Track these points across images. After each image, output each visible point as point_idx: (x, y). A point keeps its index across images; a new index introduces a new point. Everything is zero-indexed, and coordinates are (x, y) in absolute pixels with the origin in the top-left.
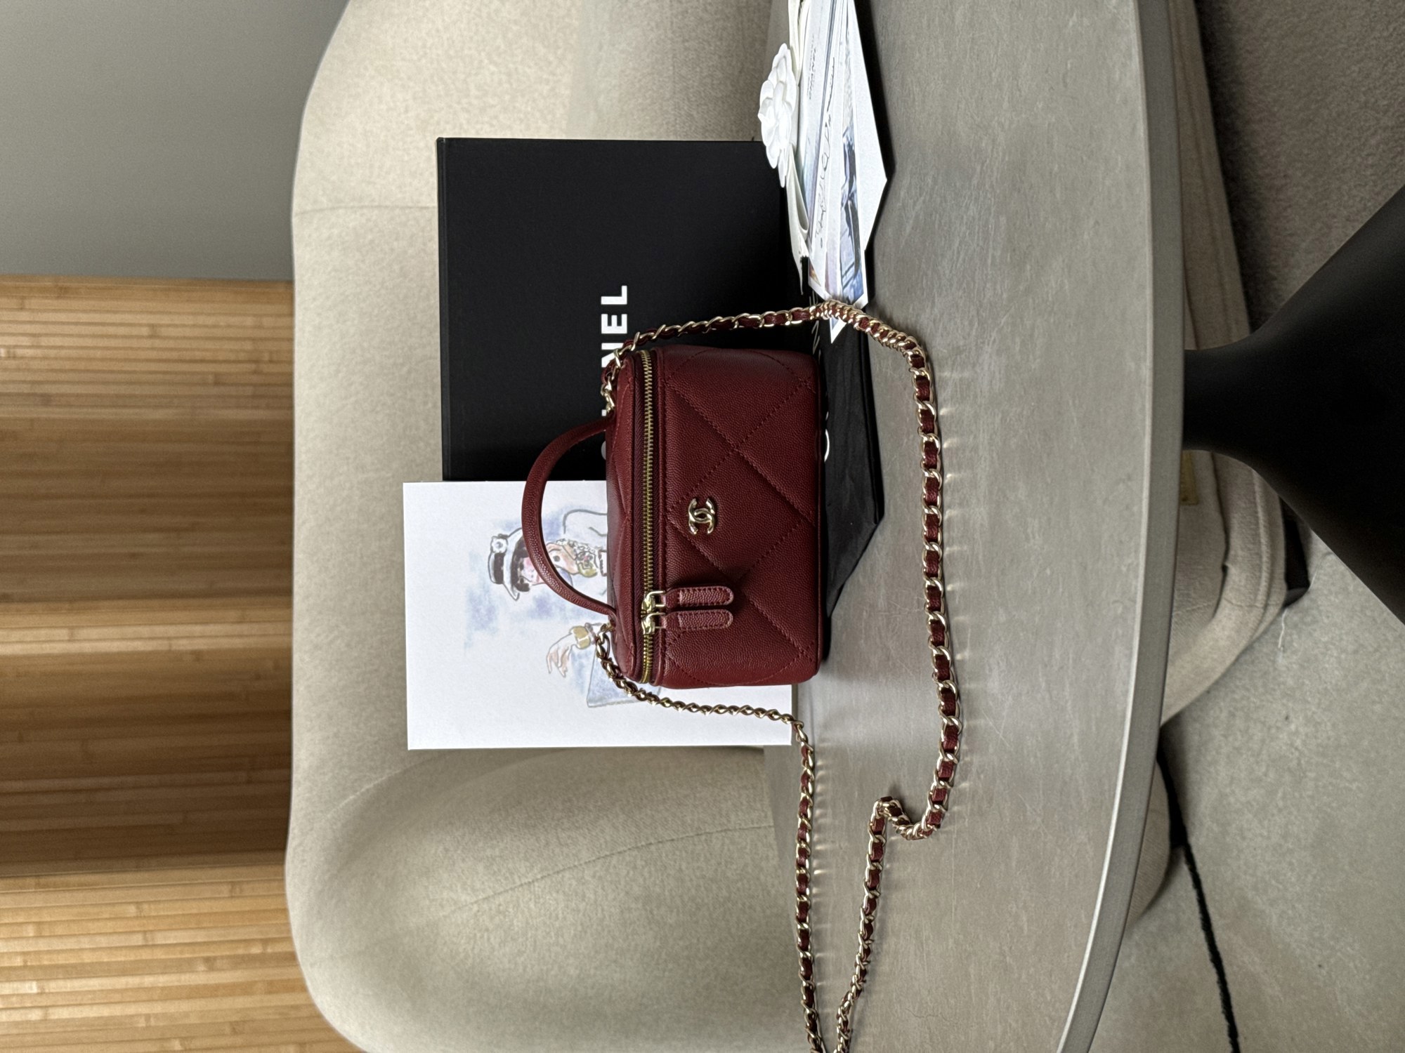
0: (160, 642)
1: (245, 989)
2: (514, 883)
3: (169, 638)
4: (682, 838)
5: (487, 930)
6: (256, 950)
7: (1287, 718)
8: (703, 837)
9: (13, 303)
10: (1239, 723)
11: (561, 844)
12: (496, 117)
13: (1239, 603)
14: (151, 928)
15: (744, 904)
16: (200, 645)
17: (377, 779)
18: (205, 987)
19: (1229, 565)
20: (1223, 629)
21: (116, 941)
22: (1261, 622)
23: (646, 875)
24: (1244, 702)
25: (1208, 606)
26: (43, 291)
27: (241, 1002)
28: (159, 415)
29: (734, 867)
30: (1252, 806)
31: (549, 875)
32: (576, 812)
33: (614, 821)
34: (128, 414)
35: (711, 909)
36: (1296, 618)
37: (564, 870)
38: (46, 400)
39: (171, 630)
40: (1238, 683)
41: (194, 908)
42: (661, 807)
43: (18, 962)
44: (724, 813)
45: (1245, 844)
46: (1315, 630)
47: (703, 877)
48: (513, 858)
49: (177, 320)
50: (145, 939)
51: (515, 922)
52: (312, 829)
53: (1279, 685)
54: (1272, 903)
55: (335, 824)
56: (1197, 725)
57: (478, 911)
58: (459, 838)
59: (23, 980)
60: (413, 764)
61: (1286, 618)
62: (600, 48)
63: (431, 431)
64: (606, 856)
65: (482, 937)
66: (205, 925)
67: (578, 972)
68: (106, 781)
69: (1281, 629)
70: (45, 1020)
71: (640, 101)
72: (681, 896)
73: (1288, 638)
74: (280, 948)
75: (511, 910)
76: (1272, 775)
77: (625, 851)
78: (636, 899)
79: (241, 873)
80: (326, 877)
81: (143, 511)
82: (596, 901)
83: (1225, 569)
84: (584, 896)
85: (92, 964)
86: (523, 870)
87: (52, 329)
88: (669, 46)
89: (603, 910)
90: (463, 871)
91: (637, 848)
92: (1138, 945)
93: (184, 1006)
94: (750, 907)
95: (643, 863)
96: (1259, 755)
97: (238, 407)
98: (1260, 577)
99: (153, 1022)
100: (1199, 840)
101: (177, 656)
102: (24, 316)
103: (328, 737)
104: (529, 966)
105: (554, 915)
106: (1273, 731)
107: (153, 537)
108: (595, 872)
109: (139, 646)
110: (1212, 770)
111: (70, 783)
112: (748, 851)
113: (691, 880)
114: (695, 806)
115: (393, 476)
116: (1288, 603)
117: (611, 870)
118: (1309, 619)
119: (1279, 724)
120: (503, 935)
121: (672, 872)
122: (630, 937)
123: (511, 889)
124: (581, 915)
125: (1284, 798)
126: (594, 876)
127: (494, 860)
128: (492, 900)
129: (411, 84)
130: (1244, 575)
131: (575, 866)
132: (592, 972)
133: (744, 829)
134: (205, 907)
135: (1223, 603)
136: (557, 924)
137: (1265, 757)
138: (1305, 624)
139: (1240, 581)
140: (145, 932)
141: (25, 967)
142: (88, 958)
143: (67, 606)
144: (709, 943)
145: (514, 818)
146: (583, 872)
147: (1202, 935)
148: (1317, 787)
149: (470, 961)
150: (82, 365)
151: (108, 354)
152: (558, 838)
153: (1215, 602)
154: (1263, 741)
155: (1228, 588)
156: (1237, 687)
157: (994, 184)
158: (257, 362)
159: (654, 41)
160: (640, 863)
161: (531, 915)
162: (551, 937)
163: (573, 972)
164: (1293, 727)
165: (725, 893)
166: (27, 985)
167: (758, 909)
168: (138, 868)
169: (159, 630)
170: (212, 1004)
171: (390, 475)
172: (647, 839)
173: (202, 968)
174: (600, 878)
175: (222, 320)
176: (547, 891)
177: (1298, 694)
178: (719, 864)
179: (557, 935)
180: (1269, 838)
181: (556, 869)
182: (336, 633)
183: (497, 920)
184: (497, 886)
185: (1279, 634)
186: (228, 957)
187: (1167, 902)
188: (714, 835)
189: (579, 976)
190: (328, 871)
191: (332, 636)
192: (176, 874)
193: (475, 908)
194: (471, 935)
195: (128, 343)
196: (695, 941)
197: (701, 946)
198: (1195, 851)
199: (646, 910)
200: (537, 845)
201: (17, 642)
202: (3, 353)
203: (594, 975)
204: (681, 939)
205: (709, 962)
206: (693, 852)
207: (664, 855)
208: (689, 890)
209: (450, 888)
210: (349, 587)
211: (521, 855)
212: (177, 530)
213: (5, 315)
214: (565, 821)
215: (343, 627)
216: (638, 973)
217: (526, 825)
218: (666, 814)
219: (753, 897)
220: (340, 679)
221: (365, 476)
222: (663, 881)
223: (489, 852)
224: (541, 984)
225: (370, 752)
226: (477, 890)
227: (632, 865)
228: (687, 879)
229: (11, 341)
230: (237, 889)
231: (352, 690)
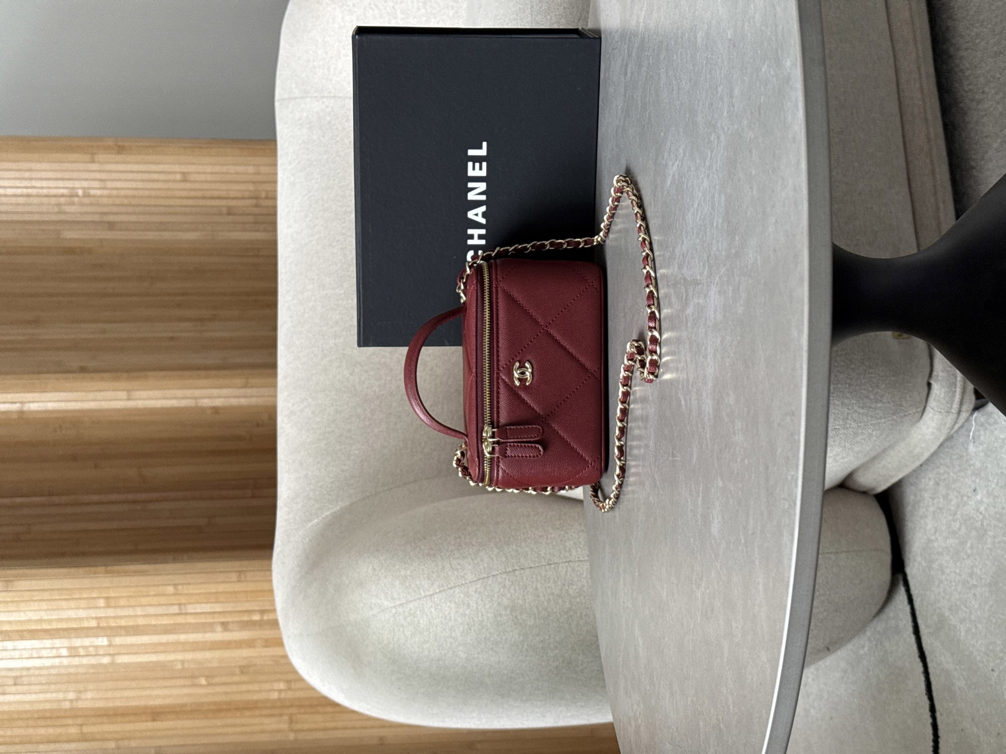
0: (189, 400)
1: (249, 644)
2: (420, 595)
3: (196, 398)
4: (538, 567)
5: (402, 626)
6: (256, 617)
7: (975, 490)
8: (553, 566)
9: (87, 157)
10: (942, 490)
11: (453, 569)
13: (939, 410)
14: (184, 602)
16: (218, 402)
17: (333, 509)
18: (222, 642)
19: (932, 382)
20: (928, 428)
21: (161, 610)
22: (955, 423)
23: (512, 591)
24: (946, 476)
25: (917, 412)
26: (107, 149)
27: (246, 653)
28: (192, 236)
29: (574, 587)
30: (949, 551)
31: (444, 590)
32: (464, 546)
33: (490, 553)
34: (167, 235)
35: (559, 616)
36: (982, 419)
37: (455, 587)
38: (111, 226)
39: (197, 392)
40: (942, 461)
41: (213, 588)
42: (524, 544)
43: (93, 624)
44: (567, 549)
45: (944, 577)
46: (996, 429)
47: (553, 594)
48: (420, 578)
49: (200, 168)
50: (180, 609)
51: (421, 621)
52: (289, 542)
53: (970, 466)
54: (962, 621)
55: (305, 539)
56: (913, 488)
57: (396, 613)
58: (383, 562)
59: (97, 636)
60: (358, 499)
61: (976, 417)
64: (485, 577)
65: (399, 630)
66: (220, 600)
67: (466, 655)
68: (155, 495)
69: (972, 425)
70: (113, 663)
72: (537, 607)
73: (977, 433)
74: (271, 616)
75: (418, 613)
76: (963, 530)
77: (497, 575)
78: (506, 608)
79: (245, 564)
80: (298, 576)
81: (179, 306)
82: (477, 609)
83: (929, 385)
84: (469, 605)
85: (144, 626)
86: (426, 586)
87: (115, 176)
89: (482, 615)
90: (385, 584)
91: (506, 572)
92: (869, 639)
93: (208, 655)
94: (586, 615)
95: (510, 583)
96: (955, 514)
97: (245, 230)
98: (955, 392)
99: (186, 666)
100: (912, 570)
101: (203, 410)
102: (94, 166)
103: (300, 478)
104: (432, 651)
105: (448, 617)
106: (965, 498)
107: (185, 325)
108: (476, 589)
109: (174, 403)
110: (923, 521)
111: (131, 497)
113: (544, 595)
114: (547, 544)
115: (345, 293)
116: (977, 408)
117: (488, 588)
118: (992, 421)
119: (970, 494)
120: (413, 630)
121: (531, 590)
122: (502, 633)
123: (418, 598)
124: (467, 618)
125: (971, 547)
126: (476, 592)
127: (406, 578)
128: (405, 606)
129: (356, 9)
130: (943, 390)
131: (462, 584)
132: (476, 656)
133: (581, 561)
134: (221, 588)
135: (928, 409)
136: (451, 624)
137: (958, 516)
138: (990, 424)
139: (940, 394)
140: (180, 604)
141: (98, 627)
142: (141, 622)
143: (125, 375)
144: (557, 638)
145: (420, 549)
146: (468, 588)
147: (913, 638)
148: (994, 543)
149: (391, 646)
150: (134, 202)
151: (153, 193)
152: (451, 564)
153: (922, 408)
154: (958, 506)
155: (931, 399)
156: (941, 464)
158: (257, 198)
160: (508, 583)
161: (432, 617)
162: (447, 632)
163: (463, 655)
164: (979, 497)
165: (568, 605)
166: (100, 639)
168: (175, 560)
169: (188, 392)
170: (227, 654)
171: (342, 292)
172: (513, 566)
173: (219, 628)
174: (480, 593)
175: (232, 169)
176: (443, 601)
177: (983, 475)
178: (564, 585)
179: (450, 630)
180: (960, 575)
181: (449, 586)
182: (305, 404)
183: (409, 619)
184: (408, 596)
185: (971, 430)
186: (238, 622)
187: (890, 611)
188: (561, 565)
189: (467, 658)
190: (299, 572)
191: (302, 406)
192: (200, 565)
193: (394, 611)
194: (391, 629)
195: (166, 186)
196: (547, 637)
197: (552, 641)
198: (909, 578)
199: (512, 616)
200: (437, 569)
201: (92, 400)
202: (80, 192)
203: (478, 658)
204: (538, 635)
205: (557, 651)
206: (545, 576)
207: (525, 578)
208: (543, 602)
209: (377, 596)
210: (314, 372)
211: (425, 576)
212: (201, 320)
213: (81, 166)
214: (456, 552)
215: (310, 400)
216: (508, 657)
217: (429, 555)
218: (527, 549)
219: (588, 608)
220: (308, 437)
221: (325, 292)
222: (524, 596)
223: (403, 573)
224: (441, 663)
225: (328, 490)
226: (395, 599)
227: (503, 584)
228: (541, 595)
229: (85, 184)
230: (243, 576)
231: (316, 445)
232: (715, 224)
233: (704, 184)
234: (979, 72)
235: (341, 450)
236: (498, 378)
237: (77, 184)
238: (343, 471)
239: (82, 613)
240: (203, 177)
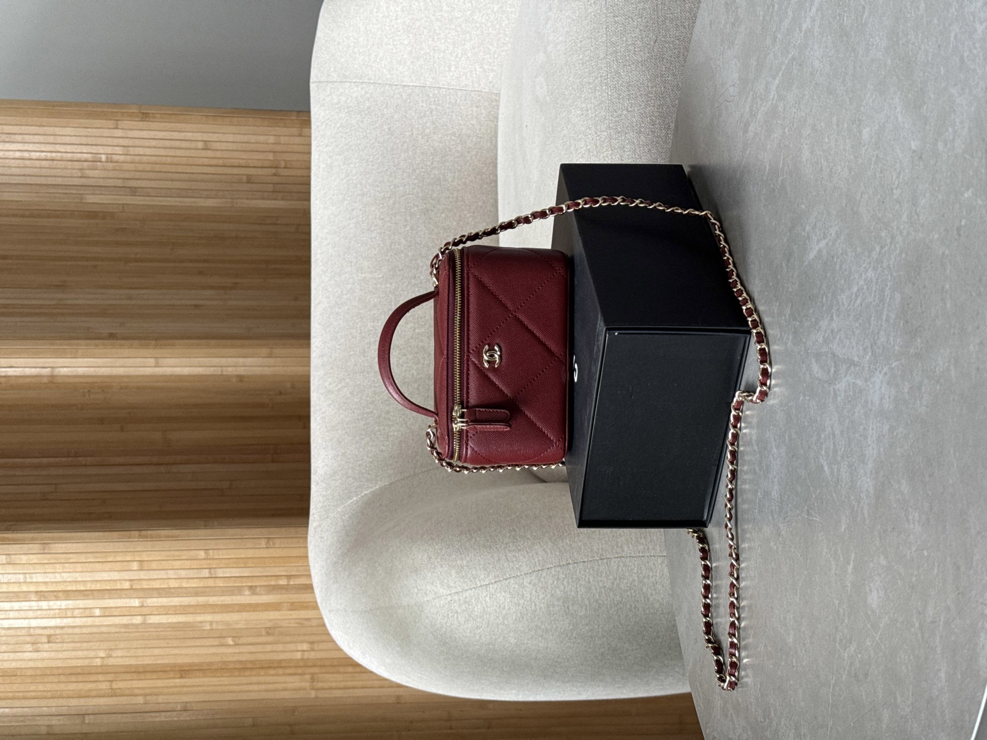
0: (215, 368)
1: (276, 607)
2: (476, 584)
3: (221, 367)
4: (591, 561)
5: (457, 612)
6: (283, 582)
8: (605, 561)
9: (111, 123)
11: (507, 559)
12: (460, 26)
14: (214, 566)
15: (631, 606)
16: (241, 371)
17: (372, 488)
18: (250, 605)
21: (191, 573)
23: (566, 584)
26: (131, 116)
27: (273, 615)
28: (211, 203)
29: (625, 581)
31: (500, 580)
32: (519, 539)
33: (545, 547)
34: (188, 202)
35: (609, 608)
37: (510, 578)
38: (134, 191)
39: (223, 361)
41: (243, 554)
42: (576, 539)
43: (127, 585)
44: (619, 545)
47: (605, 587)
48: (476, 568)
49: (222, 137)
50: (210, 573)
51: (476, 608)
52: (327, 517)
55: (344, 516)
57: (451, 600)
58: (439, 551)
59: (130, 597)
60: (397, 479)
62: (550, 9)
63: (410, 246)
64: (539, 570)
65: (453, 616)
66: (249, 565)
70: (143, 623)
71: (581, 57)
72: (589, 599)
74: (301, 581)
75: (473, 601)
77: (552, 568)
78: (559, 599)
79: (275, 532)
80: (339, 552)
81: (201, 273)
82: (531, 599)
84: (523, 595)
85: (175, 588)
86: (482, 577)
87: (138, 142)
88: (604, 19)
89: (535, 605)
90: (441, 573)
91: (560, 566)
93: (235, 617)
94: (635, 608)
95: (564, 576)
97: (263, 199)
99: (214, 626)
101: (228, 378)
102: (119, 133)
103: (338, 456)
104: (483, 636)
105: (502, 606)
107: (208, 293)
108: (531, 580)
109: (201, 371)
112: (635, 571)
113: (596, 588)
114: (600, 539)
115: (383, 277)
117: (542, 580)
120: (467, 616)
121: (583, 583)
122: (553, 622)
123: (474, 588)
124: (520, 607)
126: (530, 583)
127: (463, 568)
128: (461, 594)
131: (518, 576)
132: (526, 641)
133: (633, 557)
134: (250, 553)
136: (504, 612)
140: (210, 568)
141: (131, 589)
142: (173, 584)
143: (153, 342)
144: (606, 628)
145: (476, 540)
146: (523, 580)
149: (444, 630)
150: (157, 168)
151: (175, 160)
152: (506, 556)
157: (891, 267)
158: (276, 167)
159: (593, 14)
160: (561, 576)
161: (487, 606)
162: (500, 620)
163: (512, 640)
165: (618, 598)
166: (132, 600)
167: (641, 609)
168: (206, 527)
169: (216, 361)
170: (253, 616)
171: (380, 276)
172: (567, 560)
173: (247, 593)
174: (534, 584)
175: (253, 138)
176: (498, 591)
178: (615, 579)
179: (504, 618)
181: (505, 577)
182: (343, 384)
183: (463, 607)
184: (464, 585)
186: (264, 586)
188: (613, 560)
189: (516, 643)
190: (340, 548)
191: (340, 385)
192: (231, 531)
193: (449, 598)
194: (445, 615)
195: (188, 153)
196: (596, 627)
197: (600, 630)
199: (564, 606)
200: (493, 560)
202: (103, 157)
203: (527, 644)
204: (587, 625)
205: (605, 639)
206: (598, 570)
207: (578, 571)
208: (594, 595)
209: (432, 584)
210: (352, 353)
211: (481, 566)
212: (223, 288)
213: (106, 132)
214: (511, 545)
215: (348, 380)
216: (557, 643)
217: (484, 546)
218: (580, 544)
219: (638, 601)
220: (346, 416)
221: (363, 275)
222: (577, 588)
223: (459, 562)
224: (491, 647)
225: (367, 469)
226: (451, 587)
227: (556, 577)
228: (593, 587)
229: (109, 150)
230: (271, 543)
231: (354, 425)
232: (884, 317)
233: (869, 275)
235: (379, 431)
237: (101, 150)
238: (382, 451)
239: (115, 576)
240: (224, 146)
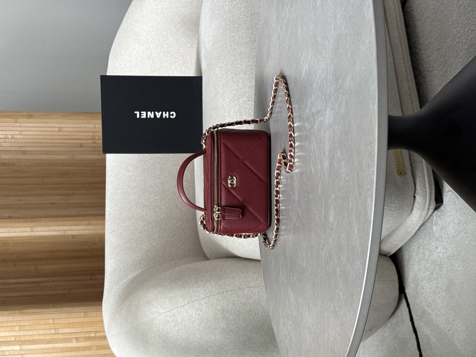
0: (61, 232)
1: (89, 348)
2: (178, 305)
3: (64, 231)
4: (235, 290)
5: (169, 322)
6: (93, 335)
7: (437, 247)
8: (241, 290)
9: (14, 120)
10: (421, 250)
11: (193, 292)
12: (173, 55)
13: (420, 208)
14: (57, 327)
15: (255, 313)
16: (75, 233)
17: (133, 274)
18: (76, 347)
19: (416, 195)
20: (415, 217)
21: (46, 332)
22: (427, 214)
23: (222, 302)
24: (423, 243)
25: (409, 209)
26: (23, 116)
27: (87, 353)
29: (252, 299)
30: (426, 278)
31: (190, 303)
32: (199, 282)
33: (212, 284)
34: (52, 157)
35: (244, 314)
36: (439, 214)
37: (195, 301)
38: (24, 152)
39: (65, 228)
40: (420, 237)
41: (72, 320)
42: (227, 280)
43: (13, 339)
44: (248, 281)
45: (424, 291)
46: (445, 217)
47: (242, 303)
48: (178, 297)
49: (68, 125)
50: (55, 331)
51: (179, 318)
52: (111, 292)
53: (434, 237)
54: (433, 310)
55: (119, 290)
56: (407, 252)
57: (166, 315)
58: (160, 291)
59: (14, 345)
60: (145, 269)
61: (436, 214)
62: (206, 28)
63: (151, 158)
64: (209, 296)
65: (168, 324)
66: (75, 326)
67: (200, 336)
68: (43, 279)
69: (434, 217)
71: (219, 45)
72: (234, 310)
73: (437, 220)
74: (101, 334)
75: (177, 315)
76: (432, 267)
77: (215, 294)
78: (219, 311)
79: (88, 309)
80: (116, 307)
81: (56, 189)
82: (205, 311)
83: (414, 197)
84: (201, 310)
85: (37, 340)
86: (181, 301)
87: (27, 129)
88: (228, 27)
89: (208, 314)
90: (161, 302)
91: (219, 293)
93: (69, 354)
94: (257, 313)
95: (221, 298)
96: (428, 260)
97: (88, 154)
98: (426, 199)
100: (409, 291)
101: (67, 236)
102: (17, 124)
103: (117, 261)
104: (183, 334)
105: (191, 316)
106: (432, 252)
108: (205, 302)
109: (54, 233)
110: (413, 267)
111: (31, 280)
112: (256, 294)
113: (238, 304)
114: (239, 279)
115: (139, 174)
116: (436, 209)
117: (211, 301)
118: (443, 214)
119: (434, 250)
120: (174, 323)
121: (231, 301)
122: (217, 324)
123: (177, 307)
124: (201, 316)
125: (436, 275)
126: (205, 303)
127: (171, 298)
128: (171, 311)
129: (145, 44)
130: (421, 199)
131: (198, 300)
132: (204, 336)
133: (255, 287)
134: (76, 320)
135: (414, 208)
136: (193, 319)
137: (429, 261)
138: (442, 215)
139: (420, 201)
140: (55, 329)
141: (15, 341)
142: (36, 338)
143: (30, 220)
144: (244, 326)
145: (178, 284)
146: (201, 301)
147: (410, 323)
148: (447, 270)
149: (164, 332)
150: (36, 141)
151: (45, 137)
152: (193, 290)
153: (411, 208)
154: (429, 256)
155: (416, 203)
156: (420, 238)
157: (329, 55)
158: (94, 139)
159: (224, 25)
160: (220, 298)
161: (184, 316)
162: (191, 324)
163: (198, 336)
164: (439, 250)
165: (249, 308)
166: (16, 347)
167: (260, 314)
168: (53, 307)
169: (61, 228)
170: (78, 354)
171: (137, 173)
172: (223, 290)
173: (74, 341)
174: (207, 303)
175: (83, 126)
176: (189, 308)
177: (440, 239)
178: (247, 298)
179: (192, 323)
180: (431, 288)
181: (192, 301)
183: (172, 318)
184: (172, 307)
185: (434, 219)
186: (83, 337)
187: (398, 313)
188: (245, 289)
189: (200, 337)
190: (117, 305)
191: (118, 227)
192: (66, 309)
193: (165, 314)
194: (164, 324)
195: (51, 133)
196: (239, 325)
197: (241, 327)
198: (407, 295)
199: (222, 314)
200: (186, 293)
201: (14, 232)
202: (10, 137)
203: (205, 337)
204: (234, 324)
205: (244, 332)
206: (238, 295)
207: (228, 296)
208: (237, 307)
209: (157, 308)
210: (124, 211)
211: (180, 296)
212: (67, 195)
213: (11, 124)
214: (195, 285)
215: (122, 224)
216: (220, 336)
217: (182, 286)
218: (229, 282)
219: (258, 310)
220: (121, 241)
221: (129, 174)
222: (228, 304)
223: (170, 295)
224: (187, 340)
225: (131, 266)
226: (166, 308)
227: (218, 299)
228: (236, 303)
229: (13, 133)
230: (86, 314)
231: (125, 245)
232: (328, 80)
233: (322, 66)
234: (430, 58)
235: (137, 247)
236: (221, 184)
237: (8, 133)
238: (138, 256)
239: (7, 334)
240: (69, 129)
